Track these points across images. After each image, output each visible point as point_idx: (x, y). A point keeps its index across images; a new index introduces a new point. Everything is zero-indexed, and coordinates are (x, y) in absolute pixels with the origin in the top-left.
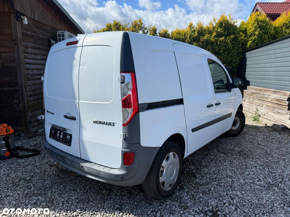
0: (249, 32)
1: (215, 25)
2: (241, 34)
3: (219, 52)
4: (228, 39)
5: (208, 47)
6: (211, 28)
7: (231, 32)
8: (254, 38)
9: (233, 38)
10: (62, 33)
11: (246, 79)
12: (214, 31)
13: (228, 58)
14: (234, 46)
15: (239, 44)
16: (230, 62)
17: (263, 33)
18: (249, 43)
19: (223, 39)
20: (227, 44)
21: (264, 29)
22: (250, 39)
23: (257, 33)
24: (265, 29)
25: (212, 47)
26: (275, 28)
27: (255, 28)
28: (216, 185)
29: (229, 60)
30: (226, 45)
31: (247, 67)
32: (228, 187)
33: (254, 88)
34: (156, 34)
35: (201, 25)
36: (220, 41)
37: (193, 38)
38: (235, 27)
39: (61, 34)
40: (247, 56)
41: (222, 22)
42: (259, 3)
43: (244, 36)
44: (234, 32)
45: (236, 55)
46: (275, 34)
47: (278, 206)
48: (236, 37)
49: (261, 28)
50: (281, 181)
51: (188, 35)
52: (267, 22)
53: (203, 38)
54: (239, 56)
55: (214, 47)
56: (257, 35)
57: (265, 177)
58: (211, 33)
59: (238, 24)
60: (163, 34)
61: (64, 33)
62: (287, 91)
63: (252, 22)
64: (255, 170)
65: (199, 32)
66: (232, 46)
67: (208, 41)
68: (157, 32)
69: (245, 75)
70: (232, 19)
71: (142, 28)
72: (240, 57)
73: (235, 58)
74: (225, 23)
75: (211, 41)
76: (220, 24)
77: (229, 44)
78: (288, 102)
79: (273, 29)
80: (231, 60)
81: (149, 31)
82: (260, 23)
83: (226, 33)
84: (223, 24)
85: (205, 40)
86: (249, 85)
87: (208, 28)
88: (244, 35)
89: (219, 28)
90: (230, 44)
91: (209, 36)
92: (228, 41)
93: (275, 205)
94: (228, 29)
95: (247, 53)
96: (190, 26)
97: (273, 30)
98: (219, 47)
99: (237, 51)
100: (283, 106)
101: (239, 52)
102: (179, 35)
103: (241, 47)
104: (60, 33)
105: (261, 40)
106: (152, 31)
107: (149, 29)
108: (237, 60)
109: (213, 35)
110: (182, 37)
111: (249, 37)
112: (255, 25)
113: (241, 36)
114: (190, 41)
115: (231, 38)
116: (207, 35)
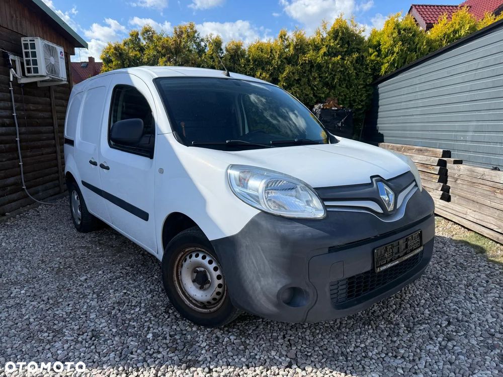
0: (384, 48)
1: (325, 35)
2: (371, 50)
3: (331, 83)
4: (348, 60)
5: (313, 74)
6: (318, 40)
7: (354, 48)
8: (392, 58)
9: (357, 57)
10: (30, 41)
11: (377, 131)
13: (347, 94)
14: (359, 72)
15: (367, 69)
16: (352, 102)
17: (409, 49)
18: (384, 68)
19: (338, 60)
21: (409, 44)
22: (385, 61)
23: (396, 50)
24: (412, 43)
25: (319, 75)
26: (429, 42)
27: (394, 42)
29: (350, 98)
30: (343, 71)
31: (379, 110)
33: (389, 145)
34: (221, 50)
35: (302, 34)
36: (333, 64)
37: (286, 58)
38: (360, 40)
39: (29, 42)
40: (380, 90)
41: (337, 30)
42: (415, 6)
43: (375, 56)
44: (359, 47)
45: (363, 88)
46: (429, 51)
47: (374, 356)
48: (363, 56)
49: (404, 40)
51: (276, 52)
52: (414, 31)
53: (304, 58)
54: (367, 91)
55: (322, 73)
56: (398, 53)
58: (319, 50)
59: (366, 35)
60: (232, 50)
61: (34, 41)
62: (439, 148)
63: (389, 31)
65: (297, 47)
66: (355, 71)
67: (312, 63)
68: (223, 47)
69: (377, 124)
70: (356, 26)
71: (195, 39)
72: (369, 93)
73: (360, 94)
74: (343, 33)
75: (318, 63)
76: (334, 34)
77: (349, 68)
78: (439, 167)
79: (424, 44)
80: (354, 97)
81: (208, 44)
82: (402, 32)
83: (345, 49)
84: (339, 33)
85: (307, 62)
86: (383, 142)
87: (314, 40)
88: (376, 53)
89: (332, 41)
90: (352, 69)
91: (314, 54)
92: (347, 63)
93: (370, 354)
94: (348, 43)
95: (379, 86)
96: (281, 37)
98: (331, 74)
99: (364, 81)
100: (432, 175)
101: (368, 83)
102: (260, 52)
103: (370, 75)
104: (27, 41)
105: (404, 63)
106: (212, 44)
107: (207, 41)
108: (364, 98)
109: (322, 52)
110: (266, 55)
111: (383, 56)
112: (393, 36)
113: (371, 54)
114: (279, 62)
115: (353, 58)
116: (311, 52)
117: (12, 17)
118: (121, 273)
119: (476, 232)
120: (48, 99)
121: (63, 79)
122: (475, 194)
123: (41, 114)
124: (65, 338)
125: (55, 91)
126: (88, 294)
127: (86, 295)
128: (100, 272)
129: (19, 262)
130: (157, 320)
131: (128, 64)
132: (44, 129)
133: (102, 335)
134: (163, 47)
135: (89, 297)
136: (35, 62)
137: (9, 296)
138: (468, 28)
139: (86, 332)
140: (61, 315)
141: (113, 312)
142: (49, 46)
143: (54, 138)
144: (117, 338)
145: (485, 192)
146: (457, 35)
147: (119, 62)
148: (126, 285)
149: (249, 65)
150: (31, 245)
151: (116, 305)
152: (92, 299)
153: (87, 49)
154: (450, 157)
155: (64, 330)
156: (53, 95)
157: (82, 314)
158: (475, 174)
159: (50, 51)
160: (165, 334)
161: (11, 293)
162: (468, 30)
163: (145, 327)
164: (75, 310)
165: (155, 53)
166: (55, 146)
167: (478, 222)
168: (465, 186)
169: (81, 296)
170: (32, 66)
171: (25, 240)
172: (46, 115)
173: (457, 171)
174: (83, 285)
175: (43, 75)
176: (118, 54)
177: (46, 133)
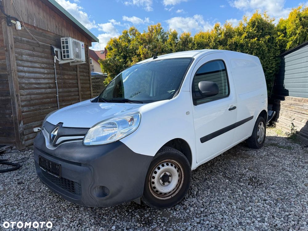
0: (289, 31)
1: (246, 25)
2: (279, 33)
4: (262, 41)
6: (241, 28)
7: (266, 32)
8: (295, 38)
9: (269, 38)
10: (65, 39)
11: (284, 87)
12: (245, 32)
14: (270, 48)
15: (276, 46)
16: (266, 69)
18: (288, 45)
19: (255, 41)
20: (261, 47)
22: (290, 39)
23: (298, 32)
27: (297, 26)
30: (259, 48)
31: (285, 73)
32: (212, 227)
33: (293, 98)
34: (177, 38)
35: (230, 25)
36: (252, 44)
37: (218, 41)
38: (271, 27)
39: (65, 40)
40: (286, 60)
41: (255, 21)
43: (282, 36)
44: (270, 31)
45: (273, 59)
48: (273, 38)
49: (304, 25)
50: (294, 225)
51: (212, 38)
53: (231, 41)
54: (276, 61)
55: (244, 50)
56: (299, 34)
57: (273, 217)
58: (241, 35)
59: (275, 23)
60: (184, 38)
61: (67, 39)
63: (293, 19)
64: (262, 205)
65: (226, 34)
66: (267, 48)
67: (237, 43)
68: (178, 36)
69: (283, 83)
70: (268, 18)
71: (161, 33)
72: (278, 62)
73: (271, 63)
74: (258, 23)
75: (241, 44)
76: (252, 24)
77: (263, 46)
80: (267, 65)
83: (261, 33)
84: (255, 23)
85: (233, 43)
86: (288, 96)
87: (238, 29)
88: (283, 35)
89: (251, 28)
90: (265, 46)
91: (238, 38)
92: (261, 43)
94: (262, 29)
95: (285, 57)
96: (216, 28)
98: (250, 50)
99: (274, 54)
101: (277, 55)
102: (202, 39)
103: (279, 50)
105: (304, 40)
106: (171, 35)
107: (168, 34)
108: (274, 65)
109: (243, 36)
110: (205, 40)
111: (288, 37)
112: (296, 22)
113: (279, 36)
114: (214, 44)
115: (266, 39)
116: (236, 36)
117: (57, 27)
120: (76, 72)
121: (83, 61)
123: (71, 81)
124: (62, 223)
125: (80, 68)
130: (120, 216)
131: (121, 50)
132: (73, 89)
133: (84, 223)
134: (142, 39)
136: (68, 52)
137: (39, 191)
139: (76, 220)
142: (75, 42)
143: (78, 95)
144: (93, 227)
147: (116, 50)
149: (194, 47)
153: (99, 42)
155: (63, 217)
156: (79, 70)
159: (76, 45)
160: (124, 227)
161: (41, 189)
163: (112, 220)
165: (137, 43)
170: (66, 54)
172: (74, 81)
175: (72, 58)
176: (115, 45)
177: (74, 92)
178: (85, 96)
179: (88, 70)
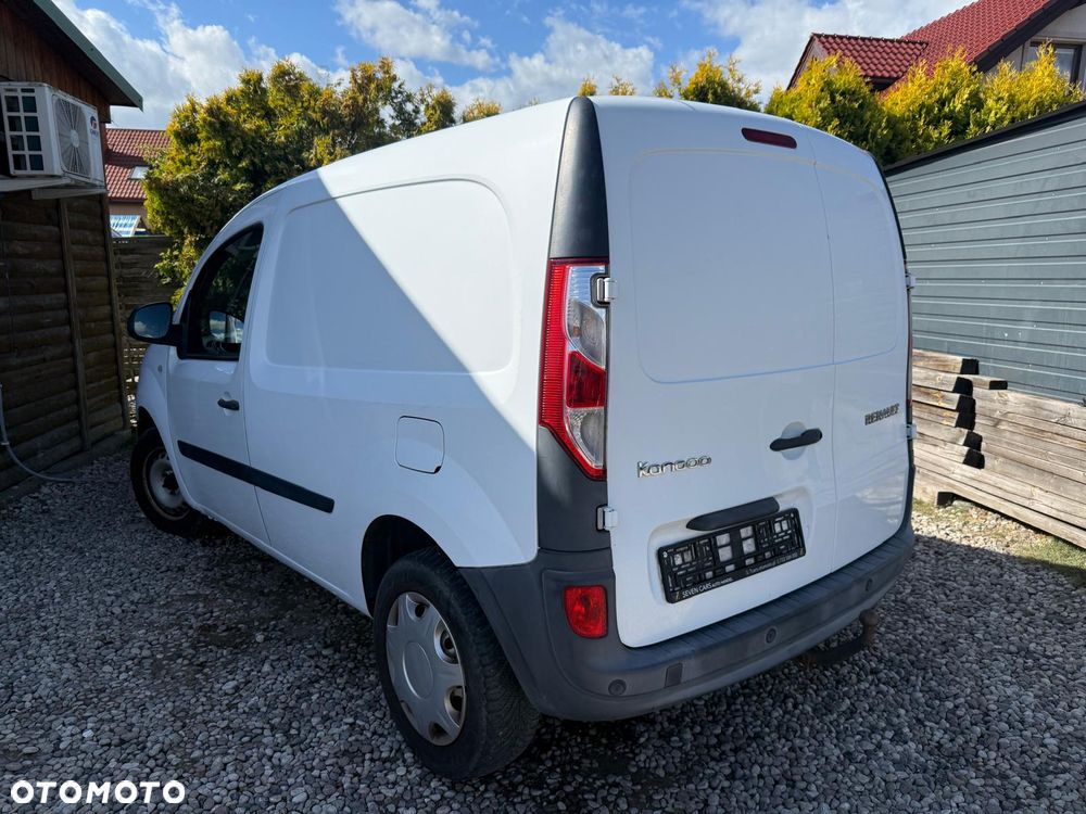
10: (23, 90)
17: (852, 135)
21: (853, 124)
24: (858, 123)
26: (893, 122)
27: (824, 118)
28: (727, 778)
39: (20, 95)
41: (704, 87)
42: (819, 36)
46: (891, 141)
49: (843, 116)
50: (982, 736)
52: (864, 98)
57: (918, 720)
59: (762, 102)
61: (32, 91)
62: (948, 353)
63: (812, 95)
64: (873, 688)
68: (457, 113)
70: (739, 80)
71: (393, 94)
74: (715, 94)
76: (695, 96)
78: (957, 396)
79: (883, 125)
81: (422, 108)
82: (838, 98)
97: (885, 128)
100: (940, 410)
104: (15, 90)
106: (434, 108)
107: (422, 101)
112: (821, 105)
118: (317, 667)
119: (1057, 539)
120: (56, 229)
121: (97, 183)
122: (1045, 455)
123: (38, 265)
125: (70, 209)
126: (259, 731)
127: (257, 735)
128: (266, 668)
129: (45, 648)
131: (241, 147)
132: (48, 300)
134: (325, 112)
135: (265, 740)
136: (35, 143)
137: (56, 748)
138: (966, 96)
140: (216, 798)
141: (346, 781)
142: (67, 103)
143: (69, 322)
145: (1071, 453)
146: (947, 109)
147: (218, 143)
148: (344, 703)
150: (58, 595)
151: (343, 761)
152: (278, 748)
153: (141, 109)
154: (977, 373)
156: (67, 218)
157: (272, 792)
158: (1046, 412)
159: (70, 117)
161: (59, 739)
162: (967, 99)
164: (247, 780)
165: (304, 125)
166: (71, 340)
167: (1062, 516)
168: (1018, 438)
169: (246, 739)
170: (27, 153)
171: (39, 583)
172: (51, 266)
173: (997, 405)
174: (235, 706)
175: (56, 173)
176: (218, 126)
177: (52, 309)
178: (93, 325)
179: (99, 221)
